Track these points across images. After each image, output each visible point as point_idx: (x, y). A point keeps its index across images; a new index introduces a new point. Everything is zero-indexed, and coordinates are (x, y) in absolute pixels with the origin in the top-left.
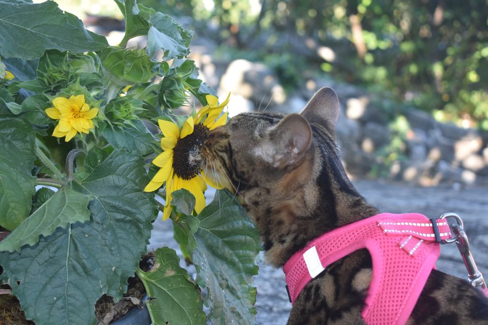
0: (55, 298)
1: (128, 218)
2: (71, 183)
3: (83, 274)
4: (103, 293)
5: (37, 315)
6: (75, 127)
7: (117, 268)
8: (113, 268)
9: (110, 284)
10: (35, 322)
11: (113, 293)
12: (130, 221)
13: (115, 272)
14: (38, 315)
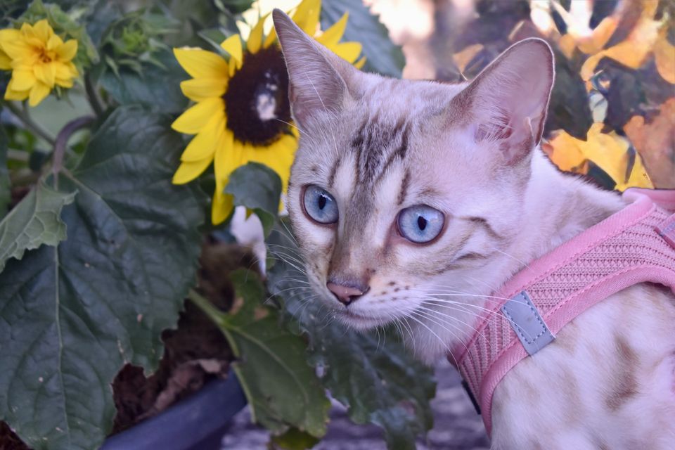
0: (41, 379)
1: (160, 226)
2: (56, 177)
3: (89, 332)
4: (125, 362)
5: (11, 410)
6: (42, 78)
7: (145, 316)
8: (139, 317)
9: (135, 345)
10: (7, 423)
11: (143, 361)
12: (162, 233)
13: (143, 323)
14: (14, 410)
